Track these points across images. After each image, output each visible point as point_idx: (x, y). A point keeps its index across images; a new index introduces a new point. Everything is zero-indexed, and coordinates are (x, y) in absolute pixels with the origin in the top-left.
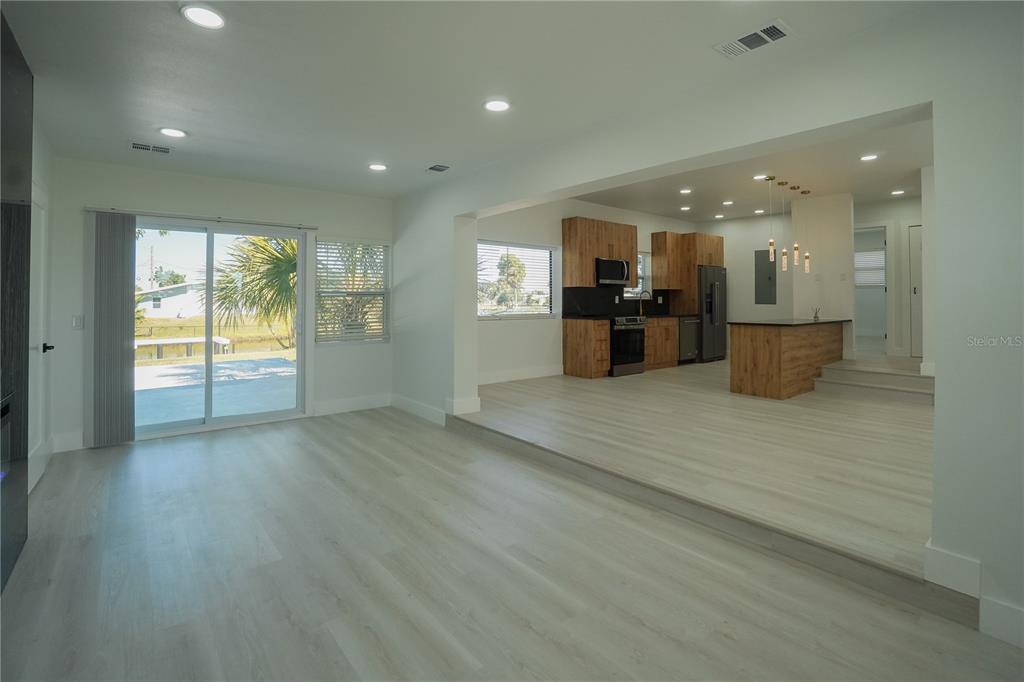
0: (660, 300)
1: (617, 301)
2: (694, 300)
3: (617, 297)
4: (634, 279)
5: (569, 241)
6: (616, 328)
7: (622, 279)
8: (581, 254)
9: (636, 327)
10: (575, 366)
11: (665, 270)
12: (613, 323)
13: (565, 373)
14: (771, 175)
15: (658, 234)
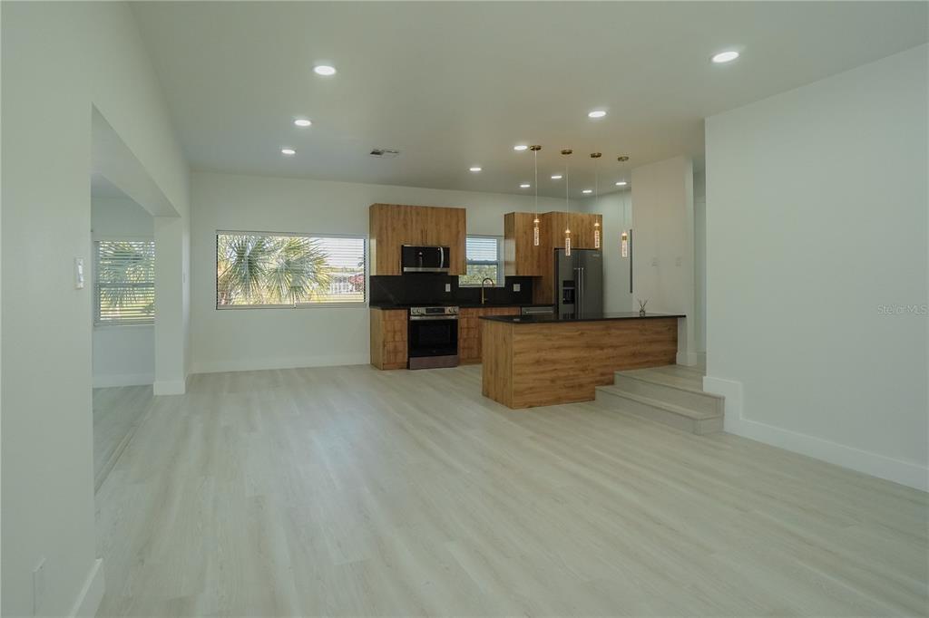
0: (517, 288)
1: (448, 290)
2: (551, 288)
3: (448, 286)
4: (460, 265)
6: (413, 318)
7: (439, 266)
9: (442, 318)
11: (514, 255)
12: (409, 313)
14: (537, 144)
15: (509, 215)
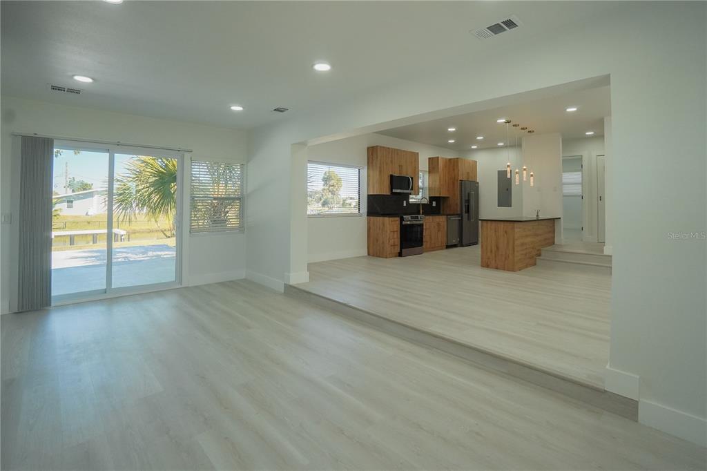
0: (434, 204)
1: (405, 205)
2: (457, 204)
3: (405, 202)
4: (417, 188)
5: (372, 163)
6: (404, 223)
7: (408, 189)
8: (380, 171)
9: (417, 223)
10: (375, 250)
11: (438, 183)
12: (402, 220)
13: (369, 254)
14: (509, 120)
15: (433, 158)
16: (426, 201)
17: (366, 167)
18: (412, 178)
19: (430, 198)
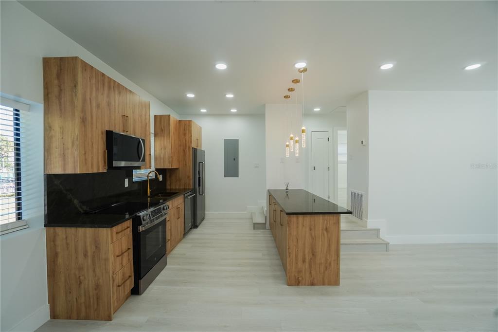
0: (160, 178)
1: (126, 185)
2: (189, 177)
3: (126, 181)
7: (139, 160)
13: (54, 316)
15: (161, 116)
16: (152, 176)
17: (41, 107)
18: (143, 141)
19: (157, 170)
